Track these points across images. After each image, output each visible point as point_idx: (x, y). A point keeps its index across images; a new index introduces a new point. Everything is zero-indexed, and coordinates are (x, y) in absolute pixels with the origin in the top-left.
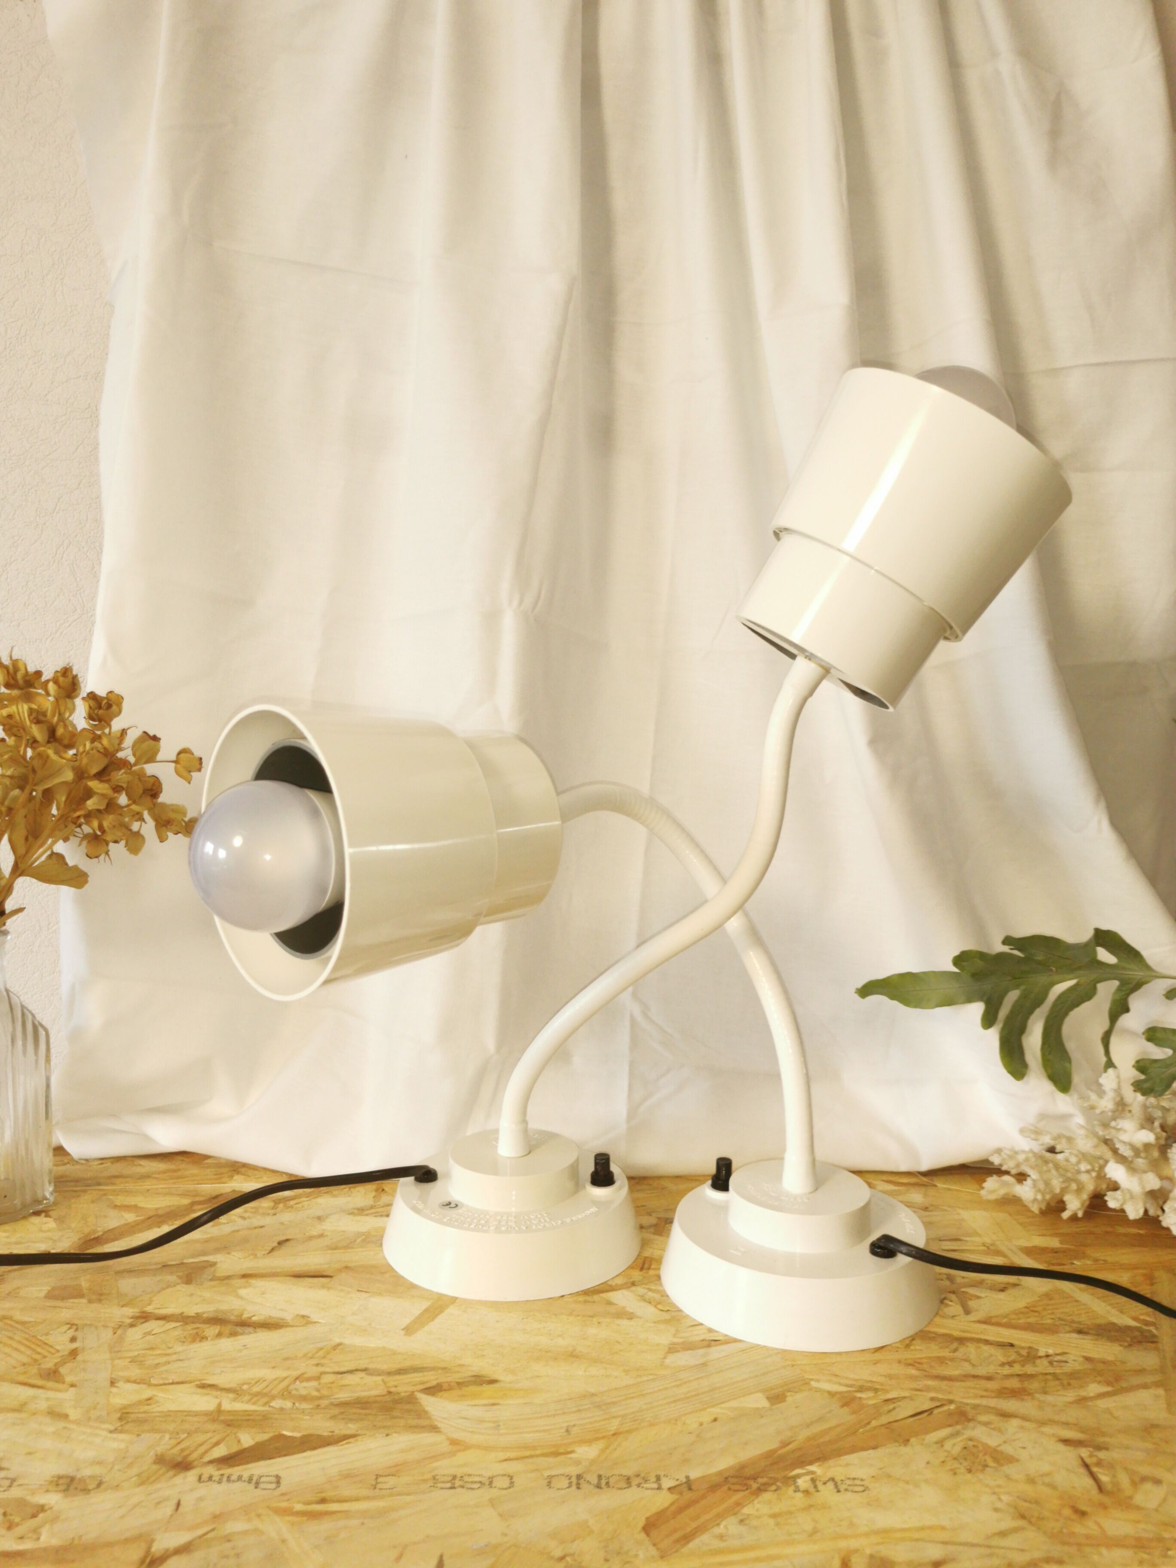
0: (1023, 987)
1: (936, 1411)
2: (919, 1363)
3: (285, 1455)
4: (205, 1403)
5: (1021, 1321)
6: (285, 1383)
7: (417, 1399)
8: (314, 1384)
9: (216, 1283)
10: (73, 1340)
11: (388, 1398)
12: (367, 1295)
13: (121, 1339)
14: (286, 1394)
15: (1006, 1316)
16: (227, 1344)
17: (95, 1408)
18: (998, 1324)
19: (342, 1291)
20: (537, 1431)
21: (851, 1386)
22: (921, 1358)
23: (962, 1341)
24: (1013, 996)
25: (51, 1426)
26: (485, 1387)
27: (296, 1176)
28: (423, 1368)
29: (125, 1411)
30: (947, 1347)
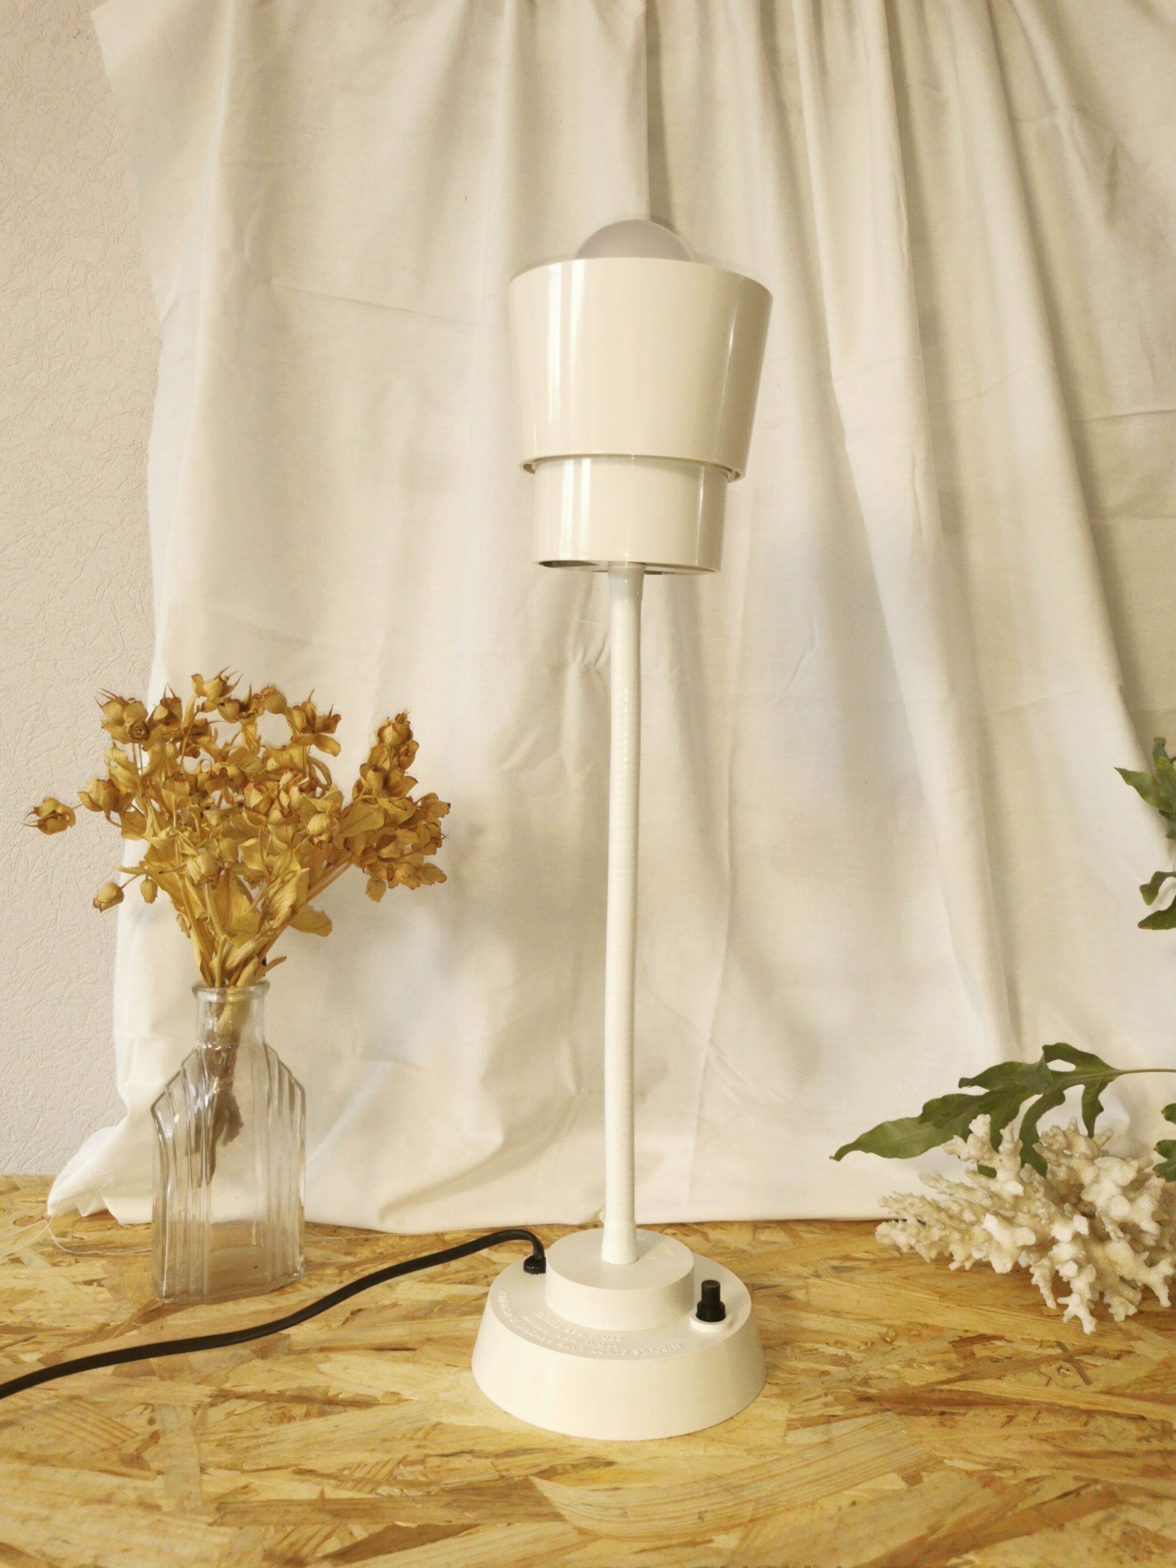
1: (1083, 1493)
2: (1054, 1439)
3: (405, 1548)
4: (306, 1491)
5: (1145, 1391)
6: (389, 1467)
7: (533, 1484)
8: (420, 1468)
9: (292, 1357)
10: (151, 1422)
11: (500, 1483)
12: (456, 1369)
13: (203, 1421)
14: (392, 1480)
15: (1128, 1386)
16: (317, 1425)
17: (188, 1498)
18: (1122, 1395)
19: (428, 1365)
20: (667, 1519)
21: (987, 1464)
22: (1053, 1433)
23: (1090, 1414)
25: (143, 1520)
26: (603, 1470)
28: (533, 1449)
29: (222, 1501)
30: (1077, 1420)
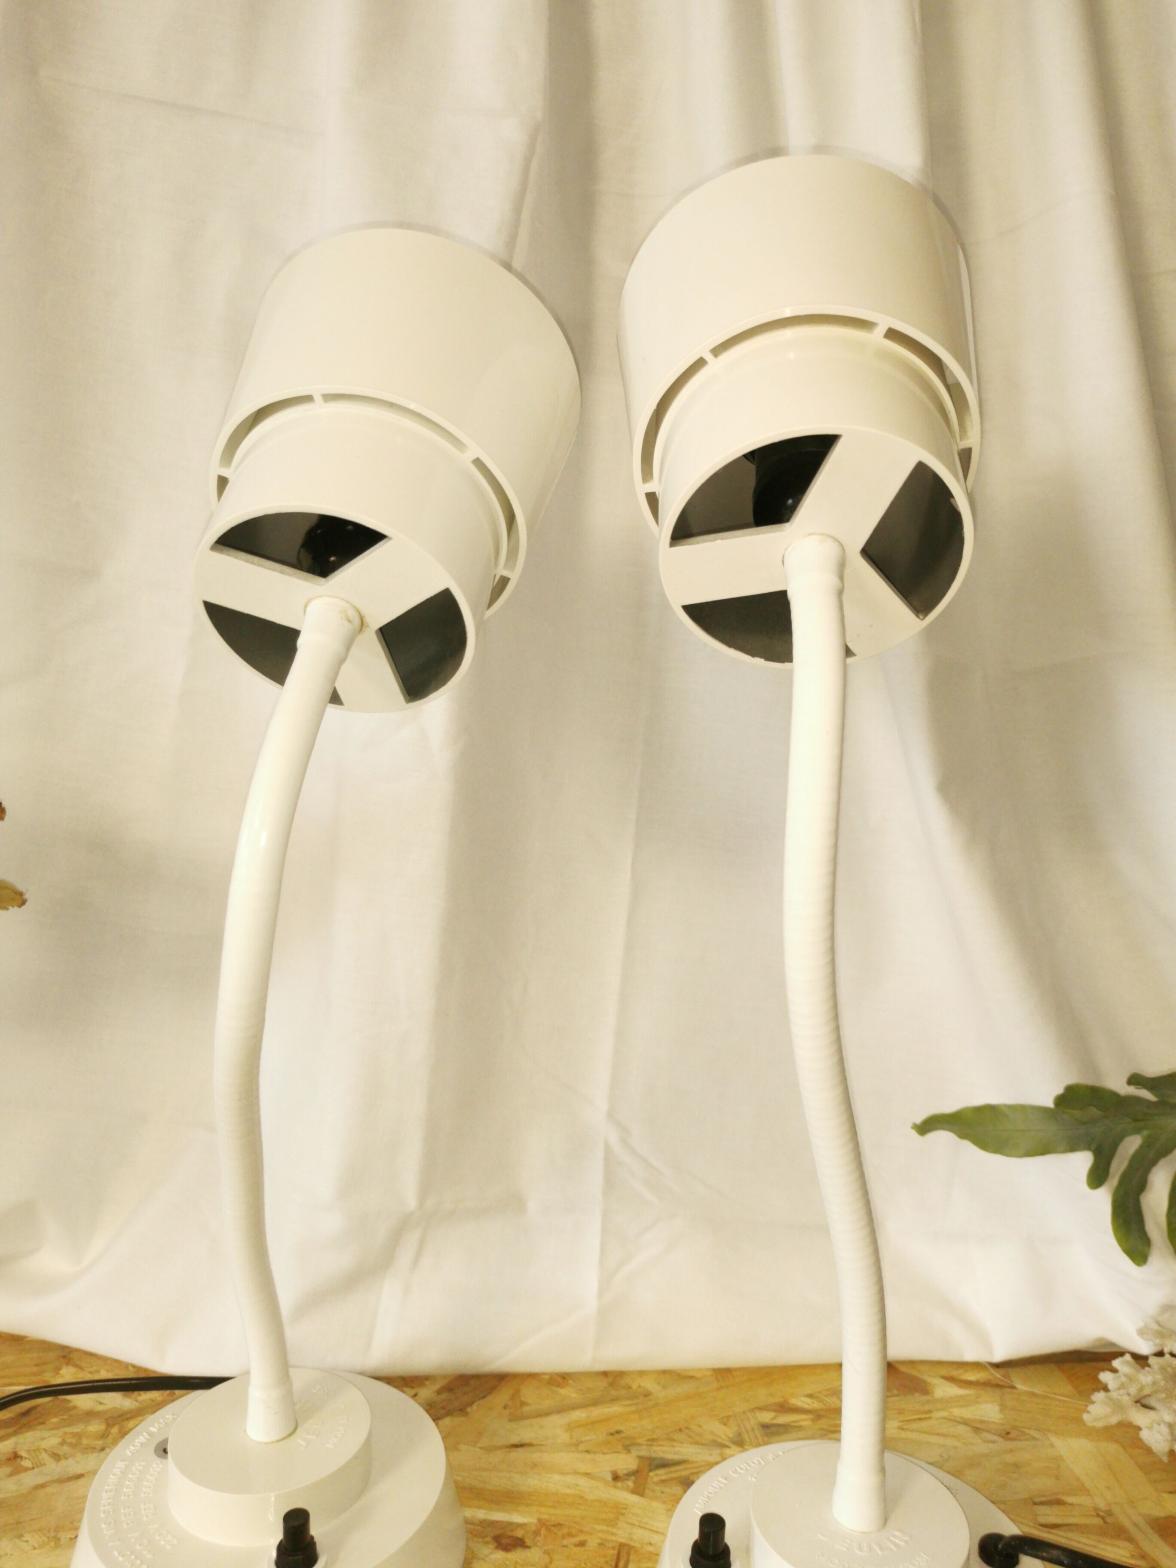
0: (1145, 1133)
24: (1132, 1144)
27: (146, 1370)
